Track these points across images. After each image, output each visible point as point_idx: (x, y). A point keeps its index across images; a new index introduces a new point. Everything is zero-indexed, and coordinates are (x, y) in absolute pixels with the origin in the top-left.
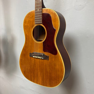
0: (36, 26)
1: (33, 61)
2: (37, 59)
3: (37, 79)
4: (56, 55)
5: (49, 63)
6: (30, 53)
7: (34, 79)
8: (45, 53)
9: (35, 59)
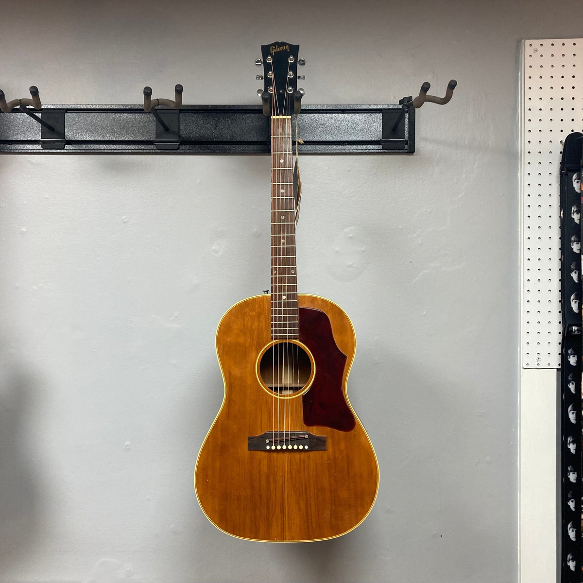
0: (276, 346)
1: (265, 462)
2: (281, 455)
3: (283, 524)
4: (352, 432)
5: (329, 459)
6: (250, 439)
7: (269, 527)
8: (310, 428)
9: (275, 454)
